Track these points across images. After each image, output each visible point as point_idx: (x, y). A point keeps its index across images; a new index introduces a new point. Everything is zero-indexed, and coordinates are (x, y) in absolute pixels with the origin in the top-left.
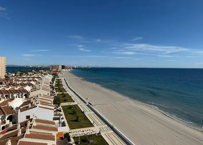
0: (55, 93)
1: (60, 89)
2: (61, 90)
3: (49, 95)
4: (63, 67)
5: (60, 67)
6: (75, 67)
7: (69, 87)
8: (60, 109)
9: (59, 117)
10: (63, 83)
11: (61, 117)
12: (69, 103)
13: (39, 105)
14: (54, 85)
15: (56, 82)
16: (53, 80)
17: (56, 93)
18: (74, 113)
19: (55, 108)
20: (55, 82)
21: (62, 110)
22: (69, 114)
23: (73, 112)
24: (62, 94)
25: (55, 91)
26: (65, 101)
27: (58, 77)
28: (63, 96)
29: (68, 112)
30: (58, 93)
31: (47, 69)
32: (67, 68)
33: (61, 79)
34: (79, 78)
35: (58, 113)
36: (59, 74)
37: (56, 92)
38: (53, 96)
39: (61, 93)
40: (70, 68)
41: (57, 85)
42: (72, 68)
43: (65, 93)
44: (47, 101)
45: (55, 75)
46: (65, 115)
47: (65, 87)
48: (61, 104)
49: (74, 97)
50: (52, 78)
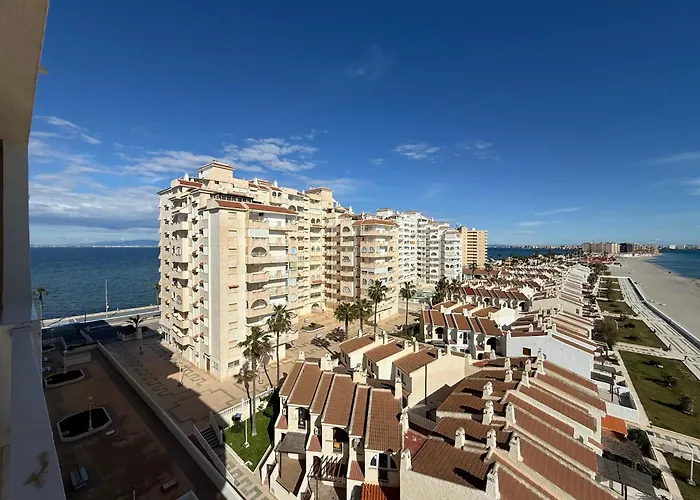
0: (596, 311)
1: (614, 303)
2: (618, 308)
3: (581, 314)
4: (625, 248)
5: (616, 248)
6: (673, 247)
7: (645, 303)
8: (613, 355)
9: (610, 375)
10: (627, 290)
11: (618, 379)
12: (649, 348)
13: (553, 331)
14: (594, 292)
15: (601, 285)
16: (592, 279)
17: (602, 315)
18: (666, 382)
19: (598, 351)
20: (596, 285)
21: (621, 362)
22: (648, 379)
23: (662, 379)
24: (618, 320)
25: (597, 308)
26: (632, 339)
27: (609, 274)
28: (623, 324)
29: (643, 373)
30: (606, 313)
31: (575, 253)
32: (640, 250)
33: (616, 280)
34: (691, 280)
35: (607, 364)
36: (611, 267)
37: (599, 311)
38: (592, 319)
39: (618, 316)
40: (650, 250)
41: (602, 293)
42: (660, 251)
43: (632, 317)
44: (575, 329)
45: (598, 267)
46: (633, 378)
47: (631, 300)
48: (619, 343)
49: (665, 334)
50: (588, 275)
